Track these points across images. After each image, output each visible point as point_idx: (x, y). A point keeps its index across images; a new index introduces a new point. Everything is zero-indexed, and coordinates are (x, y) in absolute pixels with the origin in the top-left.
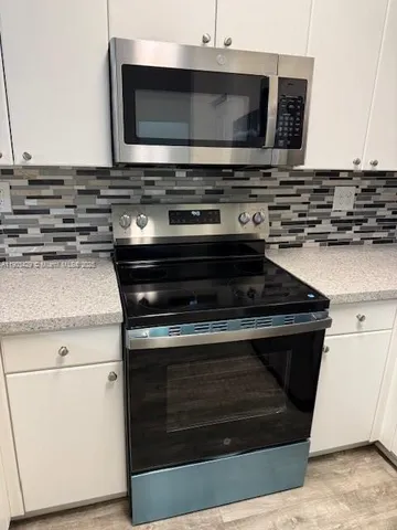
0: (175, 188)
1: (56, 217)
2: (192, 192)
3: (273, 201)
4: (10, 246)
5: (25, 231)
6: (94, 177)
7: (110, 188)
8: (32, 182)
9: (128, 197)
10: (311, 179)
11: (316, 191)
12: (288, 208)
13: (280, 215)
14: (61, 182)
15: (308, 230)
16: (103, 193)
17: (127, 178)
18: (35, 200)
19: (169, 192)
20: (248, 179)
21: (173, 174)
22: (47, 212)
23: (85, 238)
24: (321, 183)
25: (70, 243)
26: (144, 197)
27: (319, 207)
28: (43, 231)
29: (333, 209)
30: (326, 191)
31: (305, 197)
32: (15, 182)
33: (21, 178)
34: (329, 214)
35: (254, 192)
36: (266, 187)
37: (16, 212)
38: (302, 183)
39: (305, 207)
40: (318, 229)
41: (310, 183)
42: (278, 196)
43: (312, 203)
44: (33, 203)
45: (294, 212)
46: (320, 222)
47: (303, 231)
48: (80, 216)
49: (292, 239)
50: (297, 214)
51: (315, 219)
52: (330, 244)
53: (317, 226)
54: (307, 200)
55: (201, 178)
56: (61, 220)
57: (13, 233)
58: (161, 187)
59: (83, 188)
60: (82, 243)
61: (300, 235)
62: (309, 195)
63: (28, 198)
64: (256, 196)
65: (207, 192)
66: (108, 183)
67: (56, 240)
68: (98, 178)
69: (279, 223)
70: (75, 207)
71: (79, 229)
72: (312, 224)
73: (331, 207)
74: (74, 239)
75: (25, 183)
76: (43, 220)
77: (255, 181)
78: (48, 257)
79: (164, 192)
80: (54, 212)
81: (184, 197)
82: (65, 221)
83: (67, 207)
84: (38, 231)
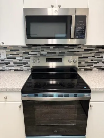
0: (50, 52)
1: (17, 59)
2: (55, 53)
3: (82, 56)
4: (6, 67)
5: (10, 63)
6: (27, 49)
7: (32, 52)
8: (11, 50)
9: (37, 54)
10: (94, 49)
11: (96, 52)
12: (87, 58)
13: (84, 60)
14: (19, 50)
15: (94, 65)
16: (29, 53)
17: (36, 49)
18: (12, 55)
19: (48, 53)
20: (73, 49)
21: (49, 48)
22: (15, 58)
23: (25, 65)
24: (98, 50)
25: (21, 67)
26: (41, 54)
27: (98, 58)
28: (14, 63)
29: (103, 58)
30: (100, 52)
31: (93, 55)
32: (7, 50)
33: (8, 49)
34: (102, 60)
35: (75, 53)
36: (79, 51)
37: (8, 58)
38: (92, 50)
39: (93, 58)
40: (98, 65)
41: (95, 50)
42: (83, 54)
43: (95, 56)
44: (11, 56)
45: (89, 59)
46: (98, 63)
47: (92, 65)
48: (23, 59)
49: (89, 68)
50: (90, 60)
51: (97, 61)
52: (102, 70)
53: (97, 64)
54: (93, 56)
55: (58, 49)
56: (19, 60)
57: (7, 64)
58: (46, 52)
59: (24, 52)
60: (24, 67)
61: (91, 66)
62: (94, 54)
63: (10, 54)
64: (76, 54)
65: (60, 53)
66: (31, 50)
67: (17, 66)
68: (28, 49)
69: (84, 63)
70: (22, 57)
71: (23, 63)
72: (96, 63)
73: (102, 58)
74: (22, 66)
75: (9, 50)
76: (14, 60)
77: (75, 49)
78: (16, 70)
79: (46, 53)
80: (17, 58)
81: (53, 54)
82: (20, 61)
83: (20, 57)
84: (13, 63)
